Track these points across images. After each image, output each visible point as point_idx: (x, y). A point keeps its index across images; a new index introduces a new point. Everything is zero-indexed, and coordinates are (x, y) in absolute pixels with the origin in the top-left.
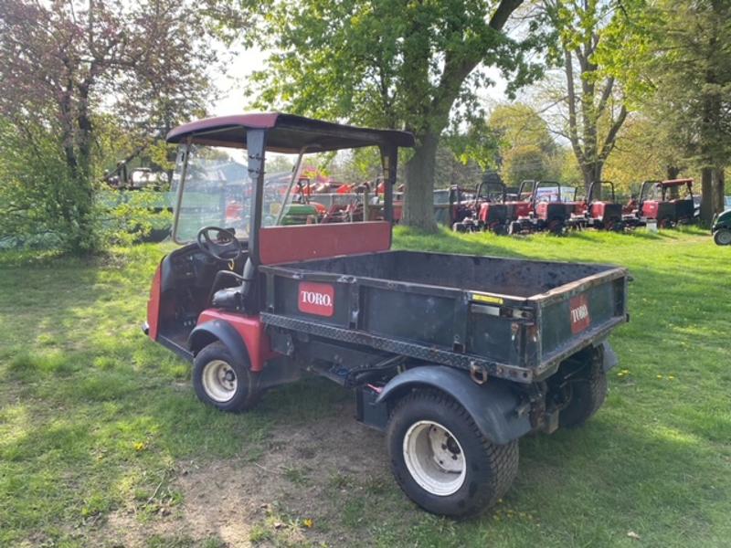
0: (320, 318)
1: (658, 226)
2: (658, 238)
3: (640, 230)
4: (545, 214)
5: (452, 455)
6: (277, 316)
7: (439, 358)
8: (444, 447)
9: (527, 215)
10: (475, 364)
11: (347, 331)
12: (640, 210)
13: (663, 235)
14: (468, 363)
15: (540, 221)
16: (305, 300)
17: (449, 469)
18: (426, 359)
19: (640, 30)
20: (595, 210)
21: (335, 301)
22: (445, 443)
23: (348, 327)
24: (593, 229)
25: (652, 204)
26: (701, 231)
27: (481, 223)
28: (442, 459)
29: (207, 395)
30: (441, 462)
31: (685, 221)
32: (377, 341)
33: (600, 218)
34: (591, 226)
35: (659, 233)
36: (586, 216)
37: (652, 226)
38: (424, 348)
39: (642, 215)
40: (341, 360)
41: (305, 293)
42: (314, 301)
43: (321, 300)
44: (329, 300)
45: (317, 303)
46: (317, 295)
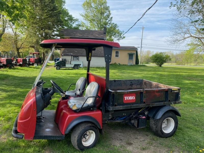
0: (133, 104)
1: (37, 65)
4: (5, 62)
6: (118, 107)
10: (173, 103)
15: (4, 64)
16: (126, 99)
20: (19, 61)
21: (136, 98)
23: (143, 103)
24: (19, 67)
25: (33, 59)
31: (40, 63)
33: (21, 63)
35: (38, 67)
36: (15, 62)
37: (35, 65)
38: (163, 103)
39: (30, 62)
40: (125, 114)
41: (126, 97)
42: (129, 99)
43: (131, 98)
44: (134, 97)
45: (130, 99)
46: (130, 97)
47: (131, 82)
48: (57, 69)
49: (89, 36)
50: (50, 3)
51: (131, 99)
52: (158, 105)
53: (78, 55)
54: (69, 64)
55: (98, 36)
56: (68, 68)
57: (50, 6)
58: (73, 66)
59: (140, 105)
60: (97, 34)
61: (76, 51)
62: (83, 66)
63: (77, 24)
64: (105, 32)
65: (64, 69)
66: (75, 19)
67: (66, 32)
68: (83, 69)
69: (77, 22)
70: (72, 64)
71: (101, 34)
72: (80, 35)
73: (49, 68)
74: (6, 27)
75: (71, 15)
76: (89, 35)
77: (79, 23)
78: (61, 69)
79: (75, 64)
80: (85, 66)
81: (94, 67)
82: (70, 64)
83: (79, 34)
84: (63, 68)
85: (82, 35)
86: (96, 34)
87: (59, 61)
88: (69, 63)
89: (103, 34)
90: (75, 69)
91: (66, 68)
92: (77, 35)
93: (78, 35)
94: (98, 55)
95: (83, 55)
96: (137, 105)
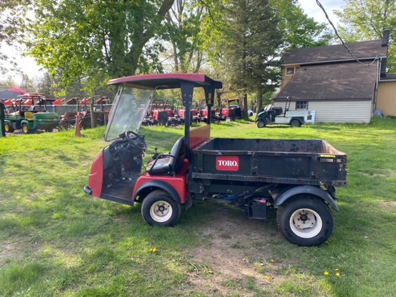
0: (230, 172)
1: (231, 121)
2: (232, 126)
3: (222, 122)
4: (184, 116)
5: (303, 222)
6: (204, 174)
7: (304, 182)
8: (299, 219)
9: (174, 116)
10: (322, 182)
11: (251, 177)
12: (221, 113)
13: (233, 124)
14: (319, 182)
15: (181, 119)
16: (220, 164)
17: (302, 228)
18: (297, 184)
19: (219, 29)
20: (204, 114)
21: (239, 164)
22: (299, 218)
23: (251, 174)
24: (203, 123)
25: (226, 110)
26: (246, 122)
27: (155, 121)
28: (299, 224)
29: (153, 220)
30: (299, 226)
31: (238, 118)
32: (269, 179)
33: (206, 117)
34: (202, 121)
35: (232, 124)
36: (199, 116)
37: (228, 120)
38: (296, 179)
39: (222, 115)
40: (231, 191)
41: (220, 161)
42: (226, 165)
43: (231, 163)
44: (236, 163)
45: (228, 165)
46: (228, 161)
47: (293, 144)
48: (259, 127)
49: (343, 57)
50: (258, 6)
51: (231, 165)
52: (285, 183)
53: (308, 98)
54: (282, 117)
55: (366, 54)
56: (280, 124)
57: (260, 12)
58: (288, 121)
59: (245, 176)
60: (364, 49)
61: (305, 92)
62: (315, 120)
63: (324, 34)
64: (385, 42)
65: (271, 127)
66: (320, 24)
67: (293, 55)
68: (307, 127)
69: (324, 30)
70: (287, 117)
71: (375, 49)
72: (321, 58)
73: (249, 125)
74: (201, 60)
75: (311, 18)
76: (343, 55)
77: (328, 31)
78: (267, 127)
79: (293, 117)
80: (320, 121)
81: (339, 122)
82: (284, 117)
83: (321, 56)
84: (271, 124)
85: (326, 56)
86: (359, 50)
87: (264, 112)
88: (283, 115)
89: (380, 47)
90: (291, 127)
91: (276, 125)
92: (315, 59)
93: (319, 57)
94: (352, 97)
95: (317, 98)
96: (239, 176)
